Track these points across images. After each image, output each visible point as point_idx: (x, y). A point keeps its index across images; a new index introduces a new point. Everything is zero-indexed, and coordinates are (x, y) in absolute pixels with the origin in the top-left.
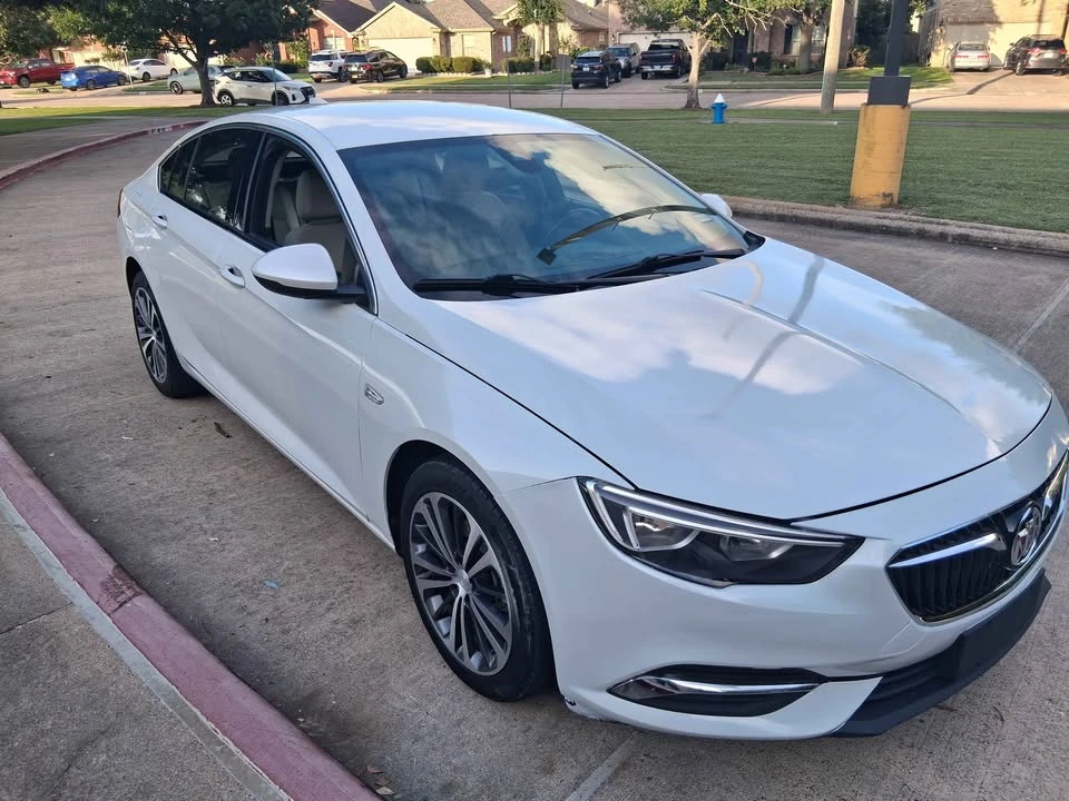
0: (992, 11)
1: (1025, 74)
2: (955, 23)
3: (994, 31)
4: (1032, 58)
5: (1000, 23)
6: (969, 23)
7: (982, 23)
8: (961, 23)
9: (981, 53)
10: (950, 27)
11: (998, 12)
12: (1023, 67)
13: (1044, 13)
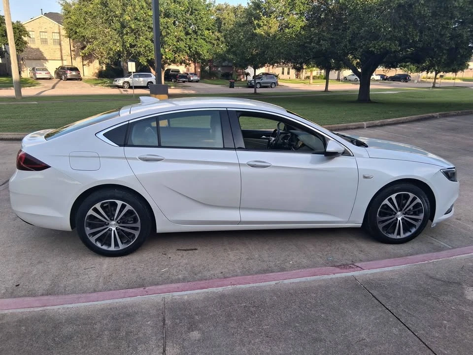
0: (42, 55)
1: (67, 80)
2: (28, 59)
3: (45, 63)
4: (68, 74)
5: (47, 60)
6: (34, 59)
7: (39, 59)
8: (31, 59)
9: (46, 72)
10: (27, 61)
11: (45, 56)
12: (65, 77)
13: (63, 57)
